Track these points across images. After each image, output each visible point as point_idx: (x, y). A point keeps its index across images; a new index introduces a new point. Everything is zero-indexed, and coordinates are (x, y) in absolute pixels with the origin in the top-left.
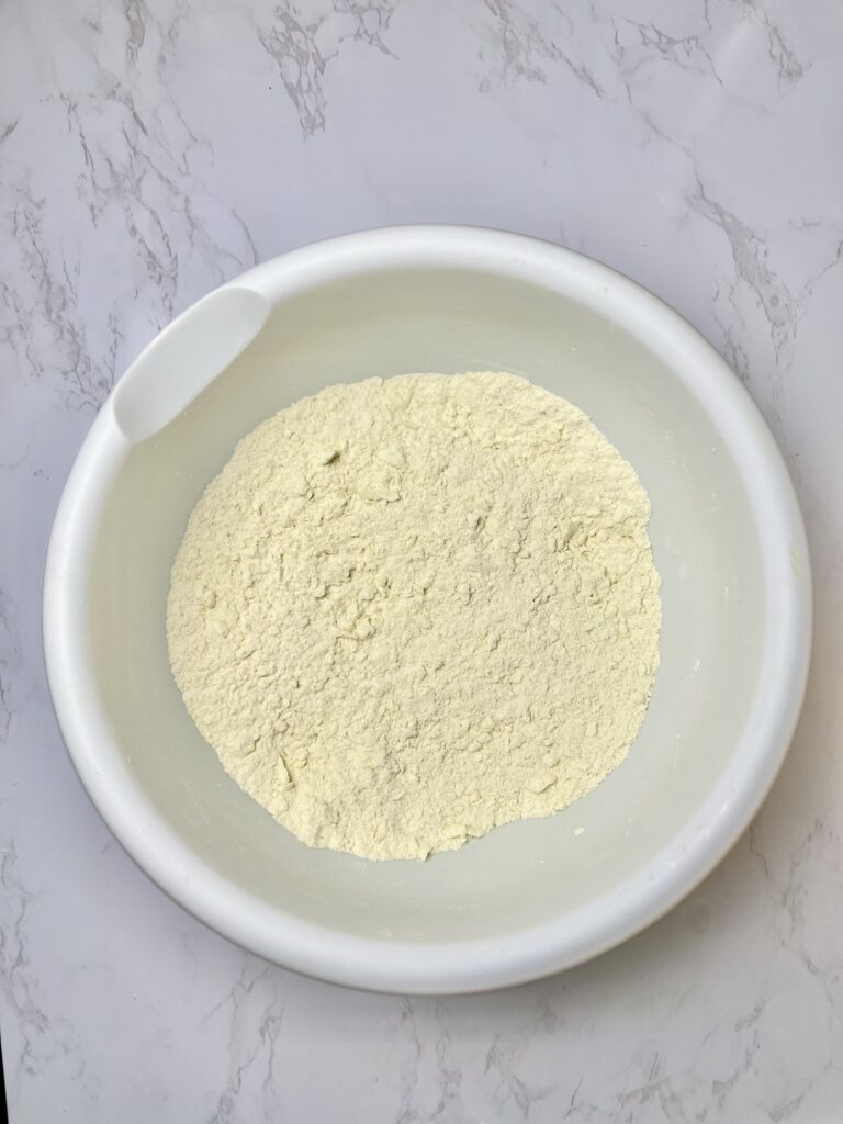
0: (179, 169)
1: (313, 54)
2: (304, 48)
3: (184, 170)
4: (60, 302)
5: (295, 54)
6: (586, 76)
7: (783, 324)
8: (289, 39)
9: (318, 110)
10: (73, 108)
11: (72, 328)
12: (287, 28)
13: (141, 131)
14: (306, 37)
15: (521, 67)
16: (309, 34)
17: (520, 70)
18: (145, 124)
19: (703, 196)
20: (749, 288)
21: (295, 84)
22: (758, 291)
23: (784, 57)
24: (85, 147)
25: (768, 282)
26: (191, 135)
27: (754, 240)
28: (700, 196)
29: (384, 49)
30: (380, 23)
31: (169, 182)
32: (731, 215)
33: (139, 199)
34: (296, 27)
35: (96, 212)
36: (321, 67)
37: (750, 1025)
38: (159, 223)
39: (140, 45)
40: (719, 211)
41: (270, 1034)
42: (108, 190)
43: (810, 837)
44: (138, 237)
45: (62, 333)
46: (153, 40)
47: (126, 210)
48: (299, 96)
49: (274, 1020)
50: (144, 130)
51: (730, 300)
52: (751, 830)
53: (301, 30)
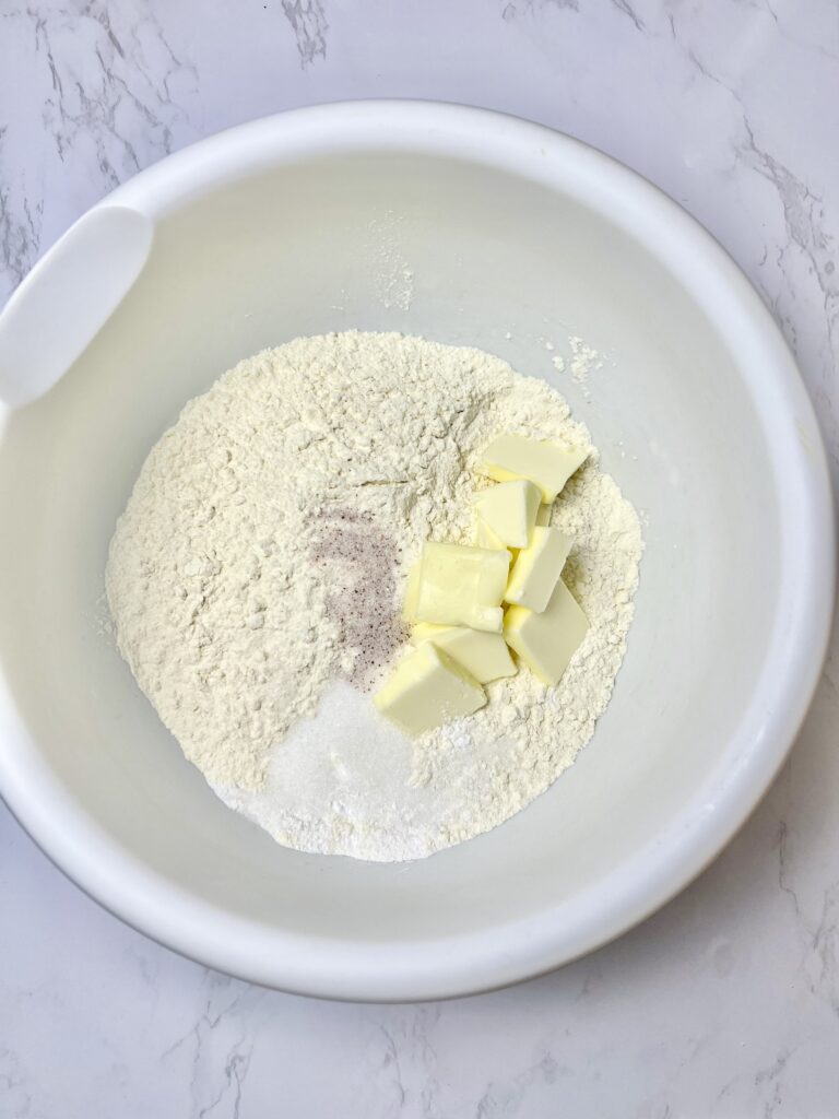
0: (159, 97)
3: (164, 97)
4: (19, 244)
9: (318, 34)
10: (41, 25)
13: (116, 50)
18: (122, 45)
19: (753, 147)
20: (802, 252)
21: (294, 3)
22: (810, 254)
24: (53, 68)
25: (823, 246)
26: (173, 58)
27: (809, 198)
28: (750, 145)
31: (146, 111)
32: (784, 169)
33: (112, 130)
35: (63, 142)
37: (771, 1078)
38: (135, 157)
40: (769, 162)
41: (237, 1076)
42: (77, 118)
44: (110, 172)
47: (97, 142)
48: (297, 17)
49: (241, 1059)
50: (121, 51)
51: (779, 265)
52: (782, 862)
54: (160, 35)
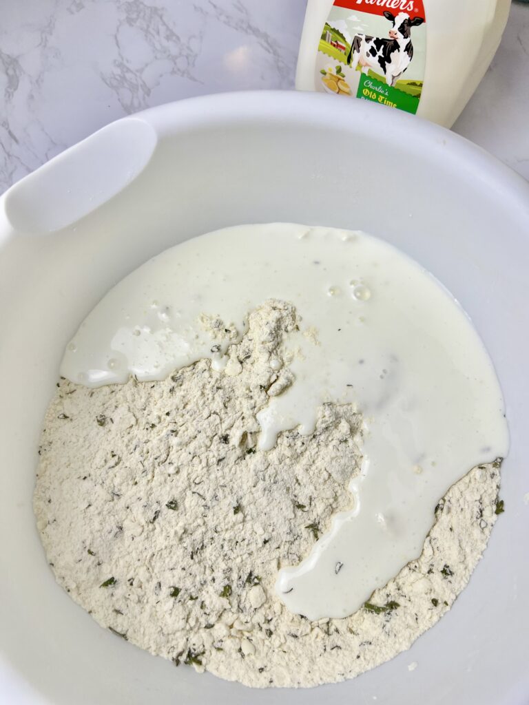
1: (141, 86)
2: (134, 81)
5: (128, 87)
8: (124, 78)
12: (122, 71)
13: (13, 141)
14: (136, 75)
16: (138, 74)
18: (17, 138)
21: (130, 104)
26: (52, 141)
29: (192, 79)
30: (188, 63)
34: (128, 70)
36: (148, 92)
39: (15, 90)
46: (24, 86)
50: (16, 141)
53: (132, 72)
54: (42, 130)
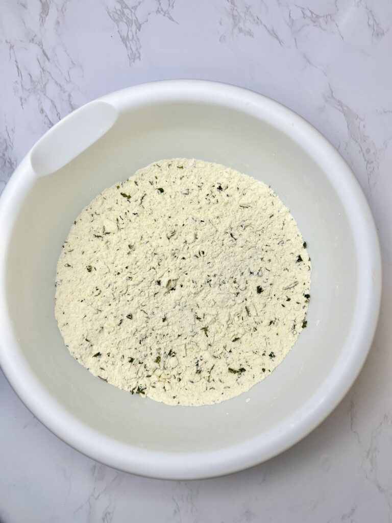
0: (66, 79)
1: (135, 20)
2: (130, 18)
3: (68, 79)
4: (4, 147)
5: (125, 21)
6: (273, 33)
7: (372, 162)
8: (123, 13)
9: (137, 49)
10: (12, 47)
11: (10, 160)
12: (122, 7)
13: (46, 58)
14: (132, 12)
15: (241, 29)
16: (133, 11)
17: (241, 30)
18: (49, 56)
19: (333, 97)
20: (355, 144)
21: (126, 36)
22: (360, 145)
23: (375, 25)
24: (18, 67)
25: (365, 141)
26: (72, 62)
27: (358, 119)
28: (331, 96)
29: (171, 18)
30: (169, 5)
31: (60, 86)
32: (347, 107)
33: (45, 95)
34: (126, 7)
35: (23, 101)
36: (139, 27)
37: (349, 517)
38: (55, 107)
39: (47, 15)
40: (340, 103)
41: (107, 521)
42: (29, 90)
43: (381, 424)
44: (44, 114)
45: (5, 163)
46: (53, 12)
47: (38, 100)
48: (127, 42)
49: (109, 514)
50: (48, 59)
51: (345, 150)
52: (352, 419)
53: (129, 8)
54: (66, 51)
